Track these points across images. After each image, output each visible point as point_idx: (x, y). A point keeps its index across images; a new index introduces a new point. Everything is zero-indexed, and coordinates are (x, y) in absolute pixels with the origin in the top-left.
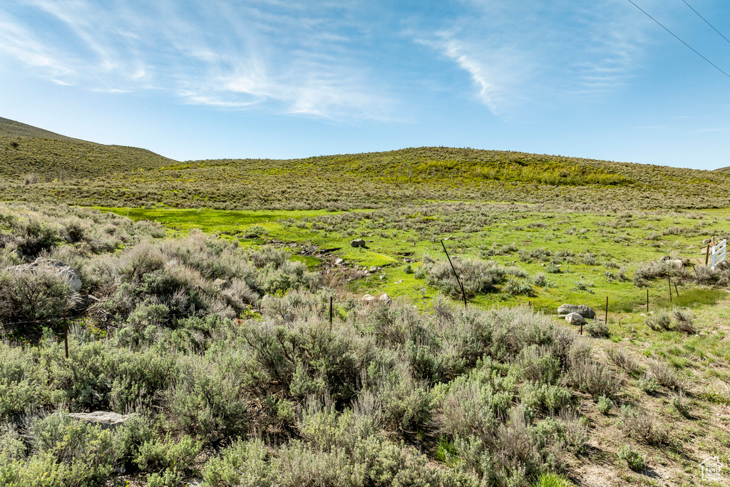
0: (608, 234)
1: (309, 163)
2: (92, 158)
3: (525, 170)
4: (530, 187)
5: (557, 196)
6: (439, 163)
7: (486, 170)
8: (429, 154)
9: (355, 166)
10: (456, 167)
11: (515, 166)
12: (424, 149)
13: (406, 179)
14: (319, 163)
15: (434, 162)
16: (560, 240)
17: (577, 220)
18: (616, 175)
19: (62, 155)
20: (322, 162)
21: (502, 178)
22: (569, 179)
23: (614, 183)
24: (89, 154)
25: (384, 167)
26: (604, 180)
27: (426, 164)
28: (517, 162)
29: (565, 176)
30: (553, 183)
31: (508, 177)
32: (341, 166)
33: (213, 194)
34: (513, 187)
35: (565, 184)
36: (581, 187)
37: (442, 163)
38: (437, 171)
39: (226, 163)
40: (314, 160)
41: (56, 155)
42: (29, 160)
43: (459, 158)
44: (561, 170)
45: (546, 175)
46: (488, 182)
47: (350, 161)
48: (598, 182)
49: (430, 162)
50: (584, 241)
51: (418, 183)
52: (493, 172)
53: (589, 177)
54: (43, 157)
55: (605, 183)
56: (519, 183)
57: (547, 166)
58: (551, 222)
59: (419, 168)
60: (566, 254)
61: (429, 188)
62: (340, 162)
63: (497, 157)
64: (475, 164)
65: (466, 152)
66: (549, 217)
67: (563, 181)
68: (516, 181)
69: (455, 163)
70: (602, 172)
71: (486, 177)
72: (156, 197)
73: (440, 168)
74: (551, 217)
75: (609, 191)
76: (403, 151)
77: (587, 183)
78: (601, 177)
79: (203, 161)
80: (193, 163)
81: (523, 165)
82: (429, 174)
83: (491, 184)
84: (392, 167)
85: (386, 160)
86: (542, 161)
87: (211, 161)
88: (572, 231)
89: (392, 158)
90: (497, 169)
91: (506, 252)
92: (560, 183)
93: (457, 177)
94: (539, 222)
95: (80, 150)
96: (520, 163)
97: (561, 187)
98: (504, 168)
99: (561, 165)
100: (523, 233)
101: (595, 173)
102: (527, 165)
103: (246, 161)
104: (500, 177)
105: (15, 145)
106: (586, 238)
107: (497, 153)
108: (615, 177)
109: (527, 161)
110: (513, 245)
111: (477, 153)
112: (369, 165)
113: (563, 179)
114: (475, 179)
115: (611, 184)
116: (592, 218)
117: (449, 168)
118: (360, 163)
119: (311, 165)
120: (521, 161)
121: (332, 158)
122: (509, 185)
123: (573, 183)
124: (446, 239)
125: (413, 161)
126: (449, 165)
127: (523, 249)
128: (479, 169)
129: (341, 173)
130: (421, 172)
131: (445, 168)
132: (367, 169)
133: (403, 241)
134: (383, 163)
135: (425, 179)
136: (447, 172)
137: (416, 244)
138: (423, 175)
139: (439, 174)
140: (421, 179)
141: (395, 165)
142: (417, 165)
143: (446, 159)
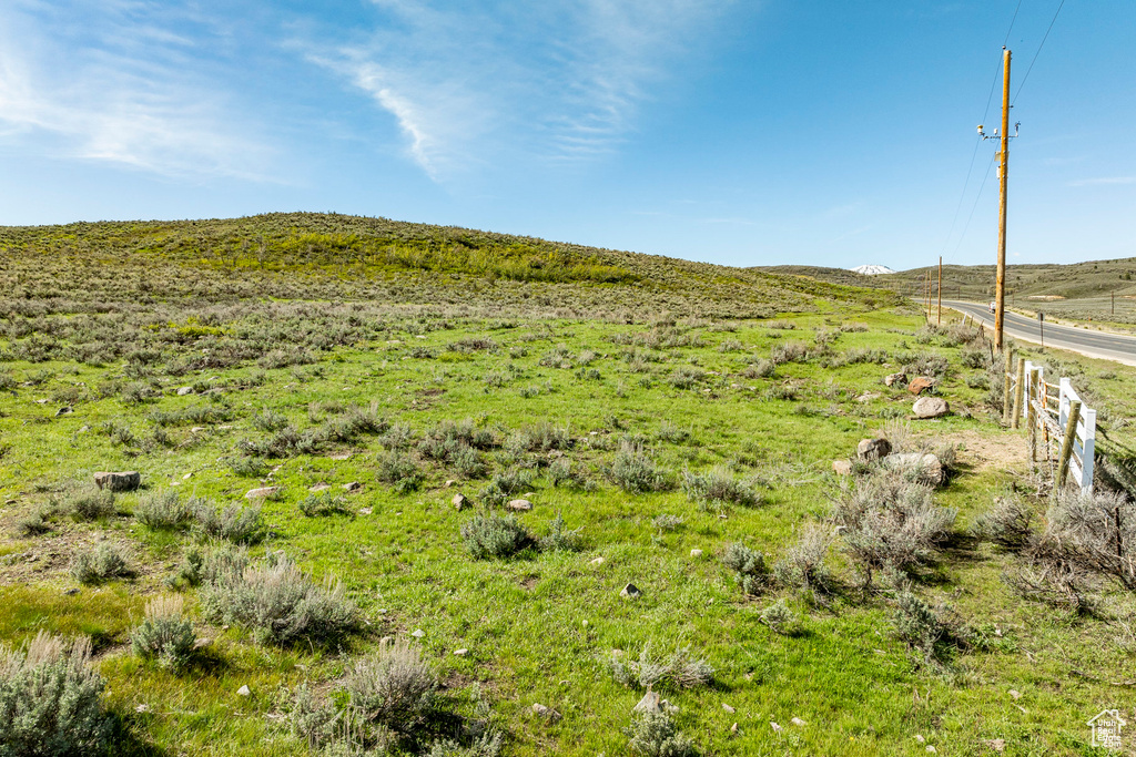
0: (650, 365)
1: (69, 233)
3: (474, 254)
4: (480, 282)
5: (526, 296)
6: (323, 238)
7: (406, 253)
8: (308, 222)
9: (160, 239)
10: (354, 246)
11: (456, 248)
12: (299, 214)
13: (255, 263)
14: (89, 233)
15: (312, 236)
16: (529, 386)
17: (566, 331)
18: (614, 268)
20: (97, 232)
21: (436, 267)
22: (544, 272)
23: (613, 280)
25: (216, 242)
26: (598, 275)
27: (298, 238)
28: (460, 242)
29: (538, 267)
30: (519, 278)
31: (445, 266)
32: (134, 239)
34: (453, 281)
35: (539, 279)
36: (563, 285)
37: (328, 237)
38: (314, 250)
40: (81, 229)
43: (361, 231)
44: (532, 258)
45: (508, 265)
46: (411, 272)
47: (155, 232)
48: (589, 278)
49: (304, 235)
50: (595, 387)
51: (277, 271)
52: (418, 256)
53: (575, 270)
55: (599, 280)
56: (462, 276)
57: (509, 250)
58: (509, 336)
59: (284, 245)
60: (546, 443)
61: (293, 282)
62: (134, 232)
63: (427, 233)
64: (388, 243)
65: (373, 223)
66: (504, 326)
67: (536, 274)
68: (459, 272)
69: (352, 238)
70: (594, 263)
71: (406, 264)
73: (324, 246)
74: (510, 327)
75: (607, 291)
76: (261, 216)
77: (572, 278)
78: (594, 270)
81: (471, 247)
82: (302, 256)
83: (414, 275)
84: (232, 242)
85: (221, 231)
86: (503, 241)
88: (559, 358)
89: (237, 227)
90: (427, 251)
91: (343, 440)
92: (530, 278)
93: (353, 263)
94: (477, 337)
96: (466, 244)
97: (533, 284)
98: (438, 250)
99: (532, 249)
100: (431, 365)
101: (584, 263)
102: (477, 248)
104: (431, 265)
106: (598, 377)
107: (429, 228)
108: (614, 270)
109: (478, 240)
110: (372, 412)
111: (393, 224)
112: (187, 238)
113: (535, 271)
114: (387, 266)
115: (608, 281)
116: (599, 327)
117: (341, 248)
118: (171, 234)
119: (71, 236)
120: (468, 242)
121: (119, 225)
122: (446, 278)
123: (552, 279)
125: (274, 234)
126: (340, 242)
127: (399, 426)
128: (393, 251)
129: (127, 251)
130: (285, 253)
131: (333, 247)
132: (181, 245)
133: (42, 401)
134: (217, 235)
135: (293, 264)
136: (336, 254)
137: (70, 413)
138: (289, 257)
139: (321, 256)
140: (284, 265)
141: (237, 239)
142: (281, 240)
143: (336, 232)
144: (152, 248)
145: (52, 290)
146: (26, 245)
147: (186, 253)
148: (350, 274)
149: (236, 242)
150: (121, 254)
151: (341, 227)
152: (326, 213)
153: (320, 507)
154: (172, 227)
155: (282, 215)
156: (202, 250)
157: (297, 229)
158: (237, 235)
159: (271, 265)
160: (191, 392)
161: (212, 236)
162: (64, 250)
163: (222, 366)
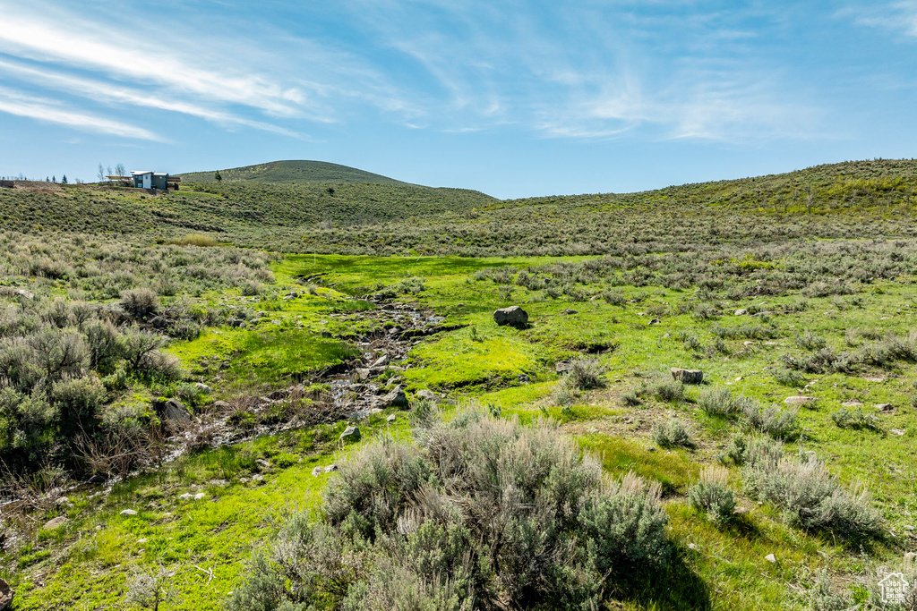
1: (663, 195)
2: (411, 203)
6: (868, 183)
8: (854, 170)
9: (726, 195)
10: (899, 187)
13: (803, 209)
14: (676, 194)
15: (857, 182)
19: (379, 200)
20: (682, 193)
24: (408, 198)
25: (771, 193)
27: (843, 184)
32: (707, 196)
33: (482, 235)
37: (873, 181)
38: (859, 194)
39: (551, 200)
40: (671, 191)
41: (373, 200)
42: (340, 207)
43: (908, 173)
47: (723, 189)
49: (850, 182)
51: (822, 214)
54: (357, 202)
59: (830, 192)
61: (836, 224)
62: (708, 191)
69: (898, 180)
72: (409, 241)
73: (868, 190)
76: (810, 169)
79: (523, 200)
80: (511, 201)
82: (847, 200)
84: (784, 193)
87: (534, 199)
89: (788, 180)
93: (898, 203)
95: (400, 194)
103: (579, 196)
105: (331, 191)
110: (910, 341)
112: (747, 192)
117: (885, 190)
118: (736, 190)
119: (665, 197)
121: (697, 186)
124: (739, 311)
125: (821, 183)
126: (885, 185)
129: (702, 205)
130: (831, 198)
131: (878, 190)
132: (743, 198)
133: (641, 314)
134: (771, 188)
135: (838, 207)
136: (881, 196)
137: (658, 323)
138: (834, 202)
139: (865, 199)
140: (829, 209)
141: (788, 190)
142: (828, 187)
143: (882, 176)
144: (720, 201)
145: (651, 236)
146: (636, 206)
147: (747, 204)
148: (894, 214)
149: (787, 193)
150: (698, 208)
151: (887, 171)
152: (872, 159)
153: (851, 421)
154: (736, 185)
155: (829, 166)
156: (759, 201)
157: (842, 177)
158: (788, 187)
159: (817, 210)
160: (745, 313)
161: (768, 189)
162: (659, 207)
163: (771, 294)
